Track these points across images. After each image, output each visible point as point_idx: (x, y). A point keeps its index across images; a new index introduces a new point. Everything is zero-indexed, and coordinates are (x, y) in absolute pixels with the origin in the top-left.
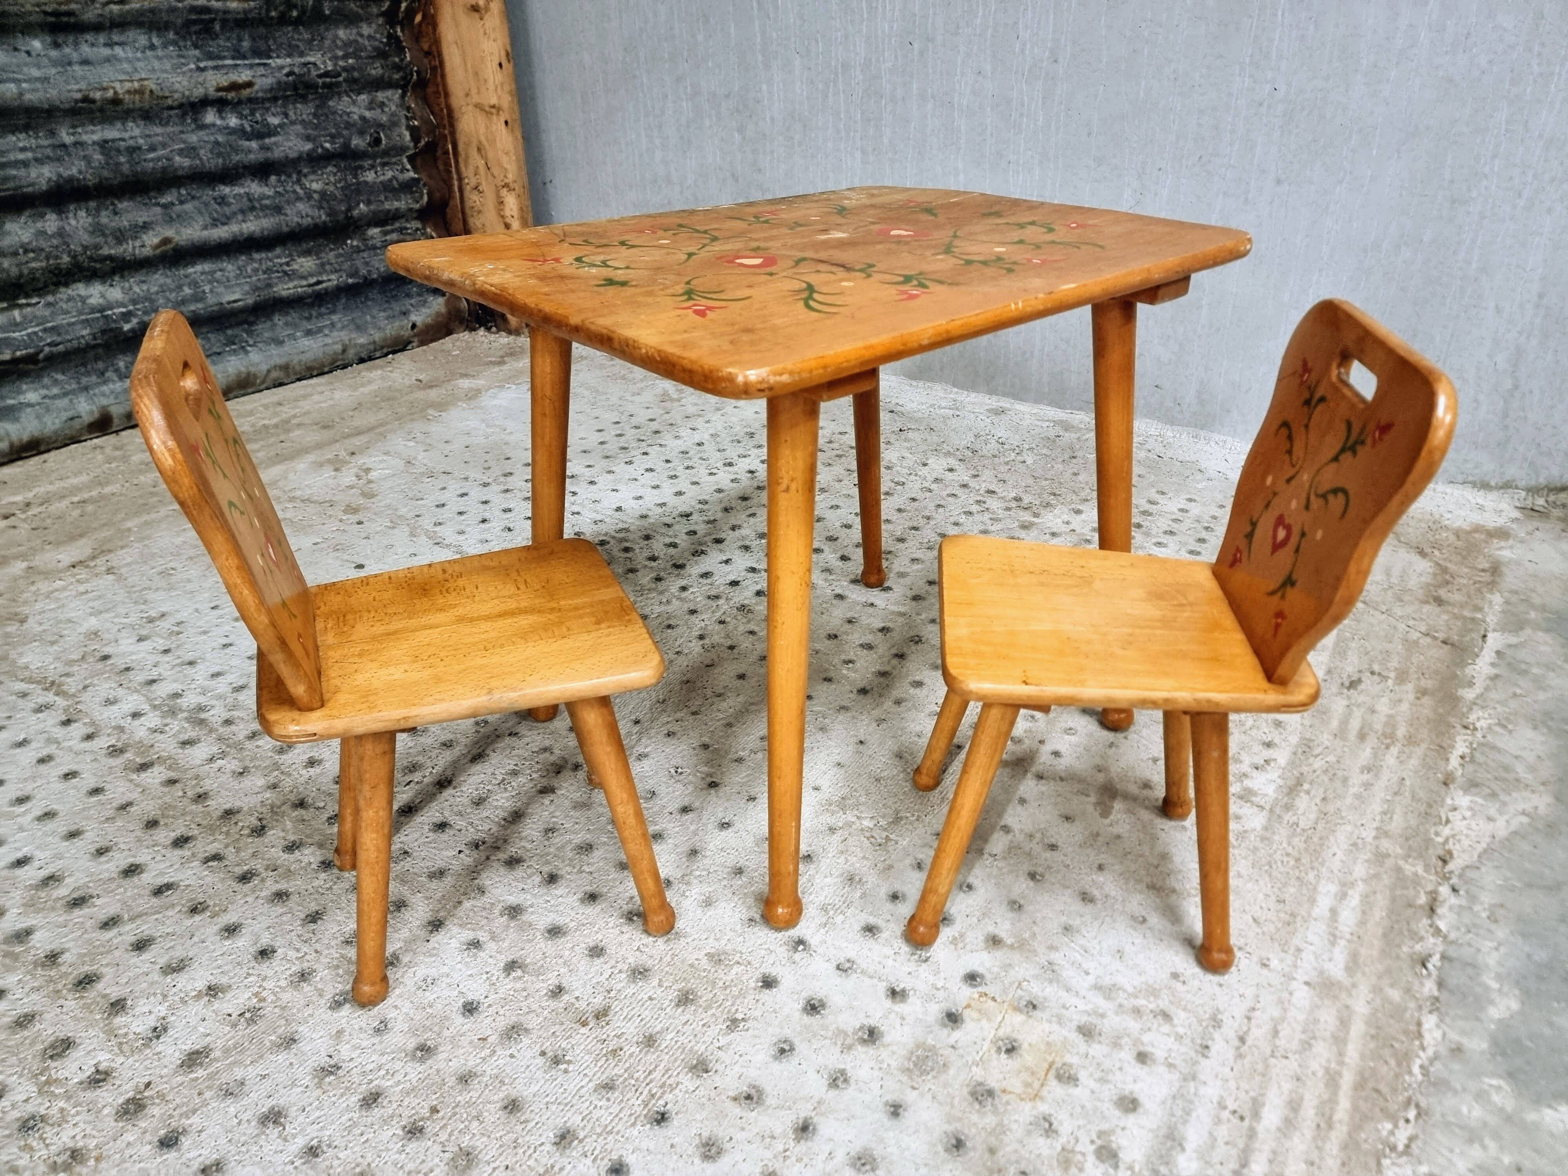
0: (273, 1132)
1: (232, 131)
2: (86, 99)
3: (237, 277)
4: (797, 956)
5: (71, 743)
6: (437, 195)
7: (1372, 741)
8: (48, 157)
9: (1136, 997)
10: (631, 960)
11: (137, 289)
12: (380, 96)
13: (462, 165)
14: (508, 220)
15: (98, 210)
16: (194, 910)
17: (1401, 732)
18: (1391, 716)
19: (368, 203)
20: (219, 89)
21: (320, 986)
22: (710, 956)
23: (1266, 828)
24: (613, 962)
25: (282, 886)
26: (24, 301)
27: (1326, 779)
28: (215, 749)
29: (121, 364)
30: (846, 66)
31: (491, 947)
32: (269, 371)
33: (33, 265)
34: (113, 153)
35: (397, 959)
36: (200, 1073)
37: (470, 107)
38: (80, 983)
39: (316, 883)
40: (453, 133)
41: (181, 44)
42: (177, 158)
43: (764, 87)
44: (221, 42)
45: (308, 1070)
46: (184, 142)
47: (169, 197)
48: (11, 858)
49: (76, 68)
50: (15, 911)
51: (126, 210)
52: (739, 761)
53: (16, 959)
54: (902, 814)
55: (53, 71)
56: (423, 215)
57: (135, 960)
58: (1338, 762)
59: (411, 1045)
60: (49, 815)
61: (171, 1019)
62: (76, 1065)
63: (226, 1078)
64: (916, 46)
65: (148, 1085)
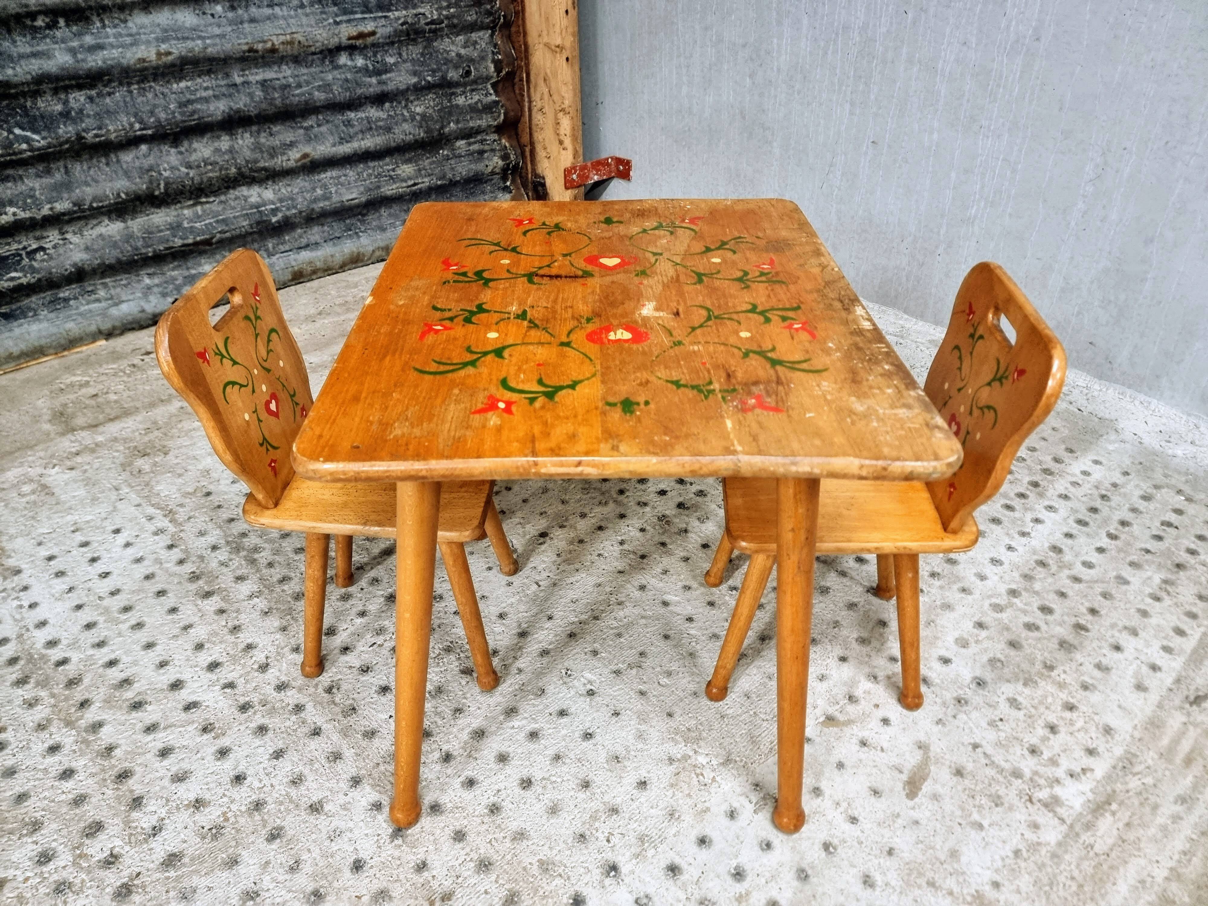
1: (359, 70)
2: (251, 50)
3: (356, 181)
4: (608, 881)
5: (169, 565)
6: (512, 114)
8: (224, 95)
10: (482, 851)
11: (283, 191)
12: (474, 36)
13: (532, 90)
14: (562, 138)
15: (258, 132)
16: (205, 730)
19: (457, 122)
20: (350, 38)
21: (266, 817)
22: (541, 862)
23: (1059, 844)
24: (468, 850)
25: (265, 721)
26: (204, 200)
27: (1136, 803)
28: (255, 588)
29: (270, 245)
30: (846, 28)
31: (387, 812)
32: (373, 251)
33: (211, 175)
34: (270, 90)
35: (322, 807)
36: (172, 874)
37: (541, 46)
38: (120, 776)
39: (288, 723)
40: (527, 65)
42: (316, 93)
43: (775, 41)
45: (239, 891)
46: (322, 80)
47: (311, 121)
48: (106, 659)
49: (246, 25)
50: (98, 704)
51: (278, 132)
52: (617, 672)
53: (88, 746)
54: (733, 757)
55: (229, 29)
56: (500, 130)
57: (157, 764)
58: (1155, 785)
59: (310, 889)
60: (139, 626)
61: (167, 821)
62: (100, 846)
63: (186, 883)
64: (910, 15)
65: (138, 874)
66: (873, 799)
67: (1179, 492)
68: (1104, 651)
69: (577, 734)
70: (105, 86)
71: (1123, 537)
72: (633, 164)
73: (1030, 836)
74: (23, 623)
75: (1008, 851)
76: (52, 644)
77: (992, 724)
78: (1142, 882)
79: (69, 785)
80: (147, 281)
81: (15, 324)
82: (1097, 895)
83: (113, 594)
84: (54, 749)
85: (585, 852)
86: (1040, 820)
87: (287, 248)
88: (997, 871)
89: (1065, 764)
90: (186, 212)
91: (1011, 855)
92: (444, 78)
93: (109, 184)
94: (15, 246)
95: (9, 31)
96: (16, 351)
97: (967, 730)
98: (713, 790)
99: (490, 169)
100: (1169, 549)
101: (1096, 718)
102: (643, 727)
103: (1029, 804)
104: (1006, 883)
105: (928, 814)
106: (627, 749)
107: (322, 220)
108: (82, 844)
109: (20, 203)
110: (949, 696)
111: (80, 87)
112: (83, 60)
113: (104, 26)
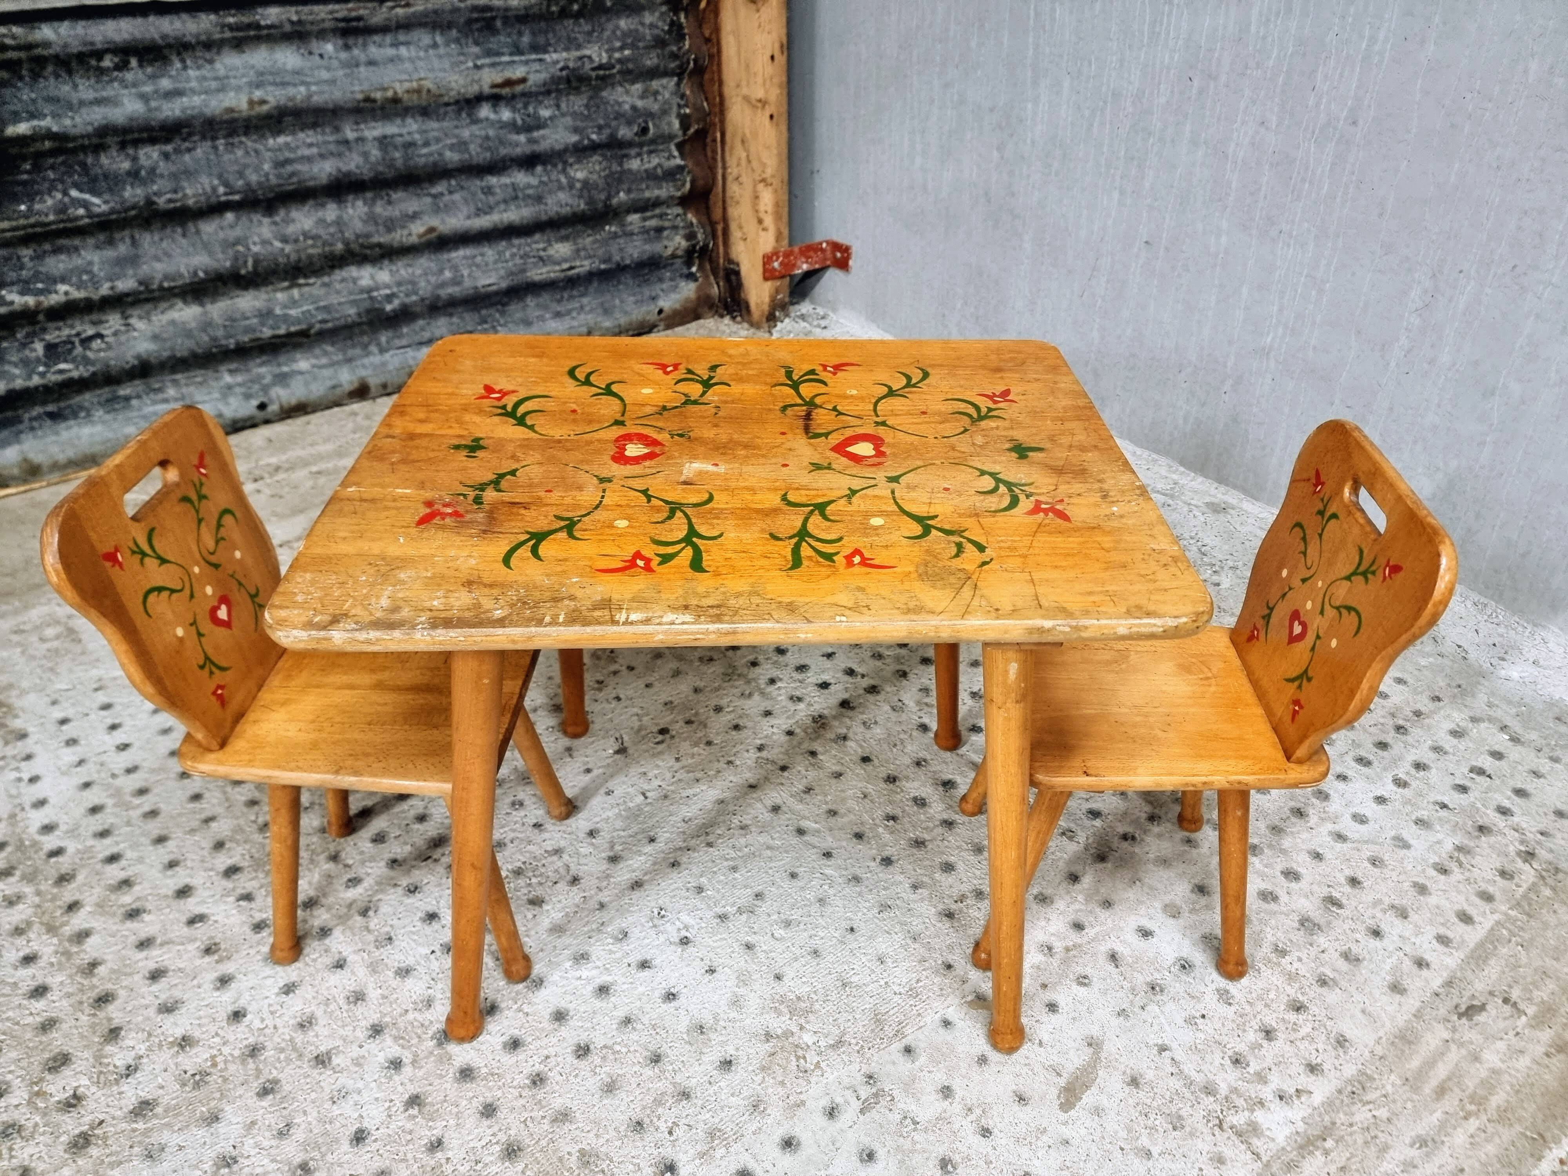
1: (503, 125)
2: (367, 99)
3: (496, 262)
6: (701, 183)
7: (1450, 1102)
8: (332, 154)
10: (513, 1132)
11: (403, 272)
12: (655, 84)
13: (727, 154)
14: (761, 215)
15: (374, 200)
16: (208, 951)
19: (629, 191)
20: (493, 86)
21: (261, 1066)
22: (582, 1153)
24: (495, 1129)
26: (302, 281)
29: (383, 339)
30: (1117, 95)
31: (407, 1072)
33: (311, 251)
34: (390, 148)
35: (330, 1059)
36: (140, 1125)
37: (740, 99)
38: (100, 999)
40: (722, 122)
41: (463, 41)
42: (448, 153)
43: (1030, 106)
44: (502, 38)
45: (214, 1155)
46: (457, 136)
47: (440, 188)
48: (108, 853)
49: (362, 69)
50: (88, 908)
51: (399, 200)
52: (723, 917)
53: (68, 959)
54: (846, 1038)
55: (341, 73)
56: (684, 202)
57: (144, 989)
58: (1389, 1120)
59: (298, 1160)
60: (153, 814)
61: (145, 1060)
62: (62, 1083)
63: (155, 1139)
64: (1196, 83)
65: (101, 1122)
66: (1016, 1107)
67: (1504, 728)
68: (1358, 936)
69: (657, 994)
70: (184, 140)
71: (1414, 784)
72: (854, 250)
74: (18, 801)
76: (48, 829)
77: (1190, 1021)
79: (39, 1005)
80: (228, 379)
81: (63, 425)
83: (129, 771)
84: (29, 960)
85: (639, 1144)
86: (1228, 1153)
87: (404, 342)
89: (1276, 1081)
90: (280, 296)
92: (613, 136)
93: (185, 260)
94: (66, 332)
95: (70, 73)
96: (62, 458)
97: (1156, 1027)
98: (813, 1079)
99: (669, 252)
100: (1473, 805)
101: (1329, 1023)
102: (741, 991)
103: (1217, 1131)
105: (1083, 1132)
106: (715, 1017)
107: (450, 310)
108: (42, 1080)
109: (74, 279)
110: (1141, 980)
111: (153, 141)
112: (156, 109)
113: (185, 68)
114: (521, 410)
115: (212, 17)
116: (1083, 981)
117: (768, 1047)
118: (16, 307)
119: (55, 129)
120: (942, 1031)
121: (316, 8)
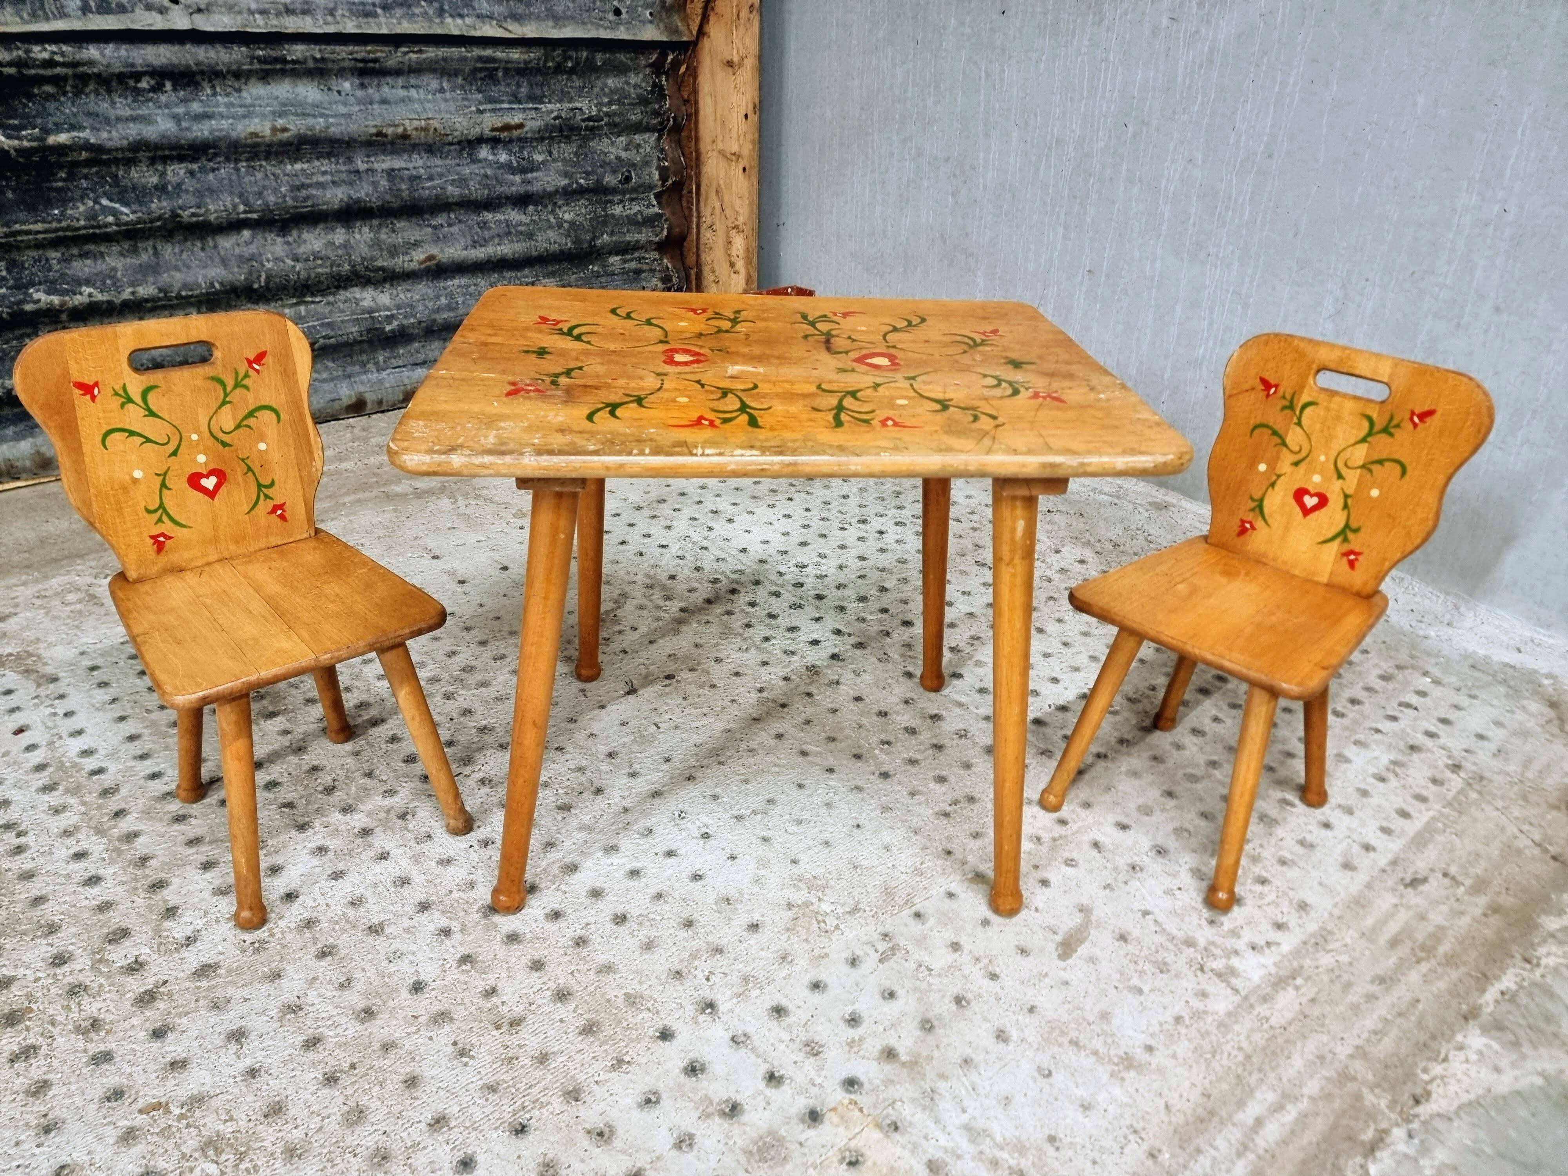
0: (233, 1047)
1: (501, 166)
2: (379, 134)
4: (701, 1018)
6: (676, 230)
7: (1403, 950)
8: (344, 181)
9: (1002, 1149)
10: (561, 981)
11: (402, 296)
12: (638, 138)
13: (702, 204)
14: (733, 259)
15: (380, 226)
17: (1444, 948)
18: (1442, 928)
19: (612, 233)
20: (493, 130)
21: (317, 935)
22: (628, 996)
23: (1229, 1014)
24: (545, 979)
25: (326, 842)
26: (309, 299)
27: (1326, 979)
29: (381, 358)
30: (1060, 142)
31: (457, 937)
33: (320, 270)
34: (397, 180)
35: (383, 929)
36: (204, 983)
37: (715, 153)
38: (154, 885)
39: (351, 846)
40: (698, 175)
41: (467, 88)
42: (450, 188)
43: (981, 155)
44: (502, 89)
45: (279, 1004)
46: (458, 173)
47: (440, 220)
48: (150, 771)
49: (376, 106)
50: (135, 815)
51: (403, 230)
52: (739, 818)
53: (120, 855)
54: (861, 906)
55: (357, 108)
56: (662, 247)
57: (198, 877)
58: (1351, 964)
59: (361, 1005)
61: (203, 933)
62: (124, 952)
63: (219, 993)
64: (1131, 128)
65: (165, 982)
66: (1019, 957)
67: (1426, 674)
68: (1311, 828)
69: (684, 875)
70: (210, 160)
71: (1351, 715)
73: (1196, 1004)
74: (55, 731)
75: (1168, 1016)
76: (87, 753)
77: (1168, 892)
78: (1322, 1058)
79: (95, 891)
82: (1266, 1067)
84: (79, 856)
85: (680, 988)
86: (1210, 989)
87: (400, 363)
88: (1152, 1035)
89: (1247, 936)
91: (1172, 1021)
92: (599, 182)
93: (203, 271)
95: (109, 91)
97: (1138, 897)
98: (834, 937)
100: (1403, 730)
101: (1291, 893)
102: (762, 872)
103: (1199, 973)
104: (1161, 1047)
105: (1080, 975)
106: (740, 892)
108: (103, 949)
109: (98, 284)
110: (1122, 862)
111: (181, 159)
112: (187, 129)
113: (215, 94)
114: (576, 332)
115: (243, 49)
116: (1070, 863)
117: (791, 914)
118: (42, 305)
119: (92, 141)
120: (947, 901)
121: (338, 48)
